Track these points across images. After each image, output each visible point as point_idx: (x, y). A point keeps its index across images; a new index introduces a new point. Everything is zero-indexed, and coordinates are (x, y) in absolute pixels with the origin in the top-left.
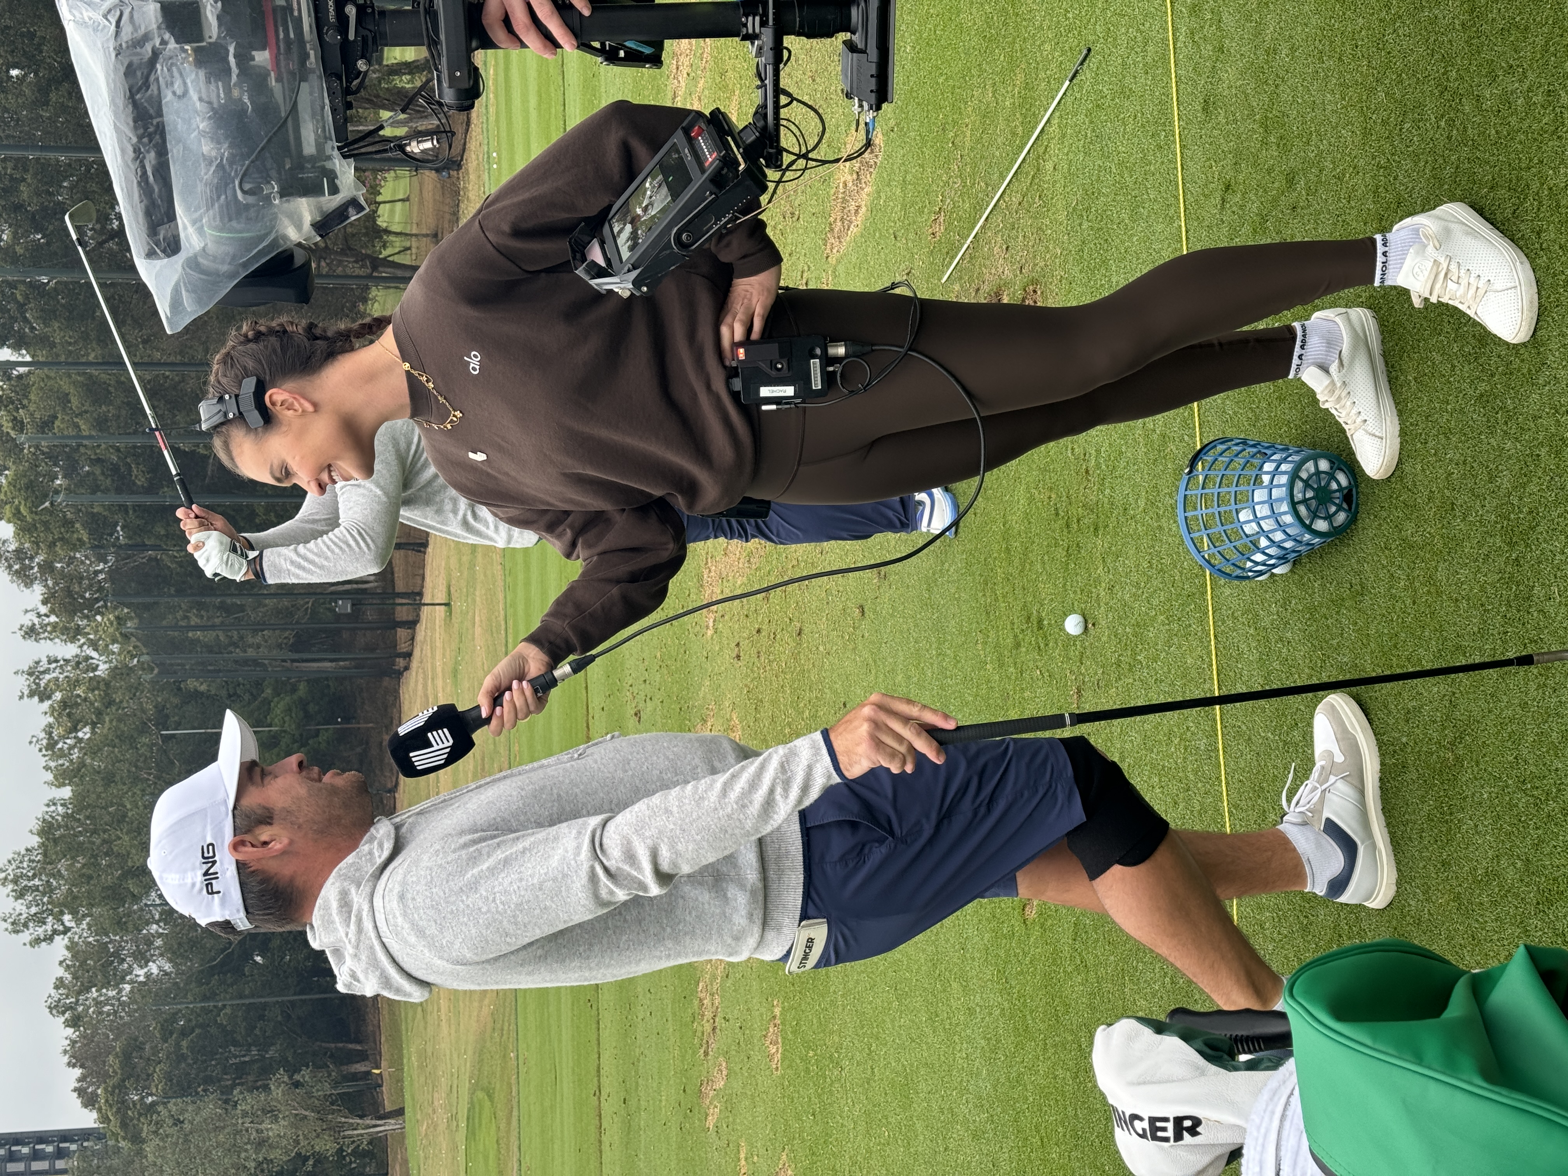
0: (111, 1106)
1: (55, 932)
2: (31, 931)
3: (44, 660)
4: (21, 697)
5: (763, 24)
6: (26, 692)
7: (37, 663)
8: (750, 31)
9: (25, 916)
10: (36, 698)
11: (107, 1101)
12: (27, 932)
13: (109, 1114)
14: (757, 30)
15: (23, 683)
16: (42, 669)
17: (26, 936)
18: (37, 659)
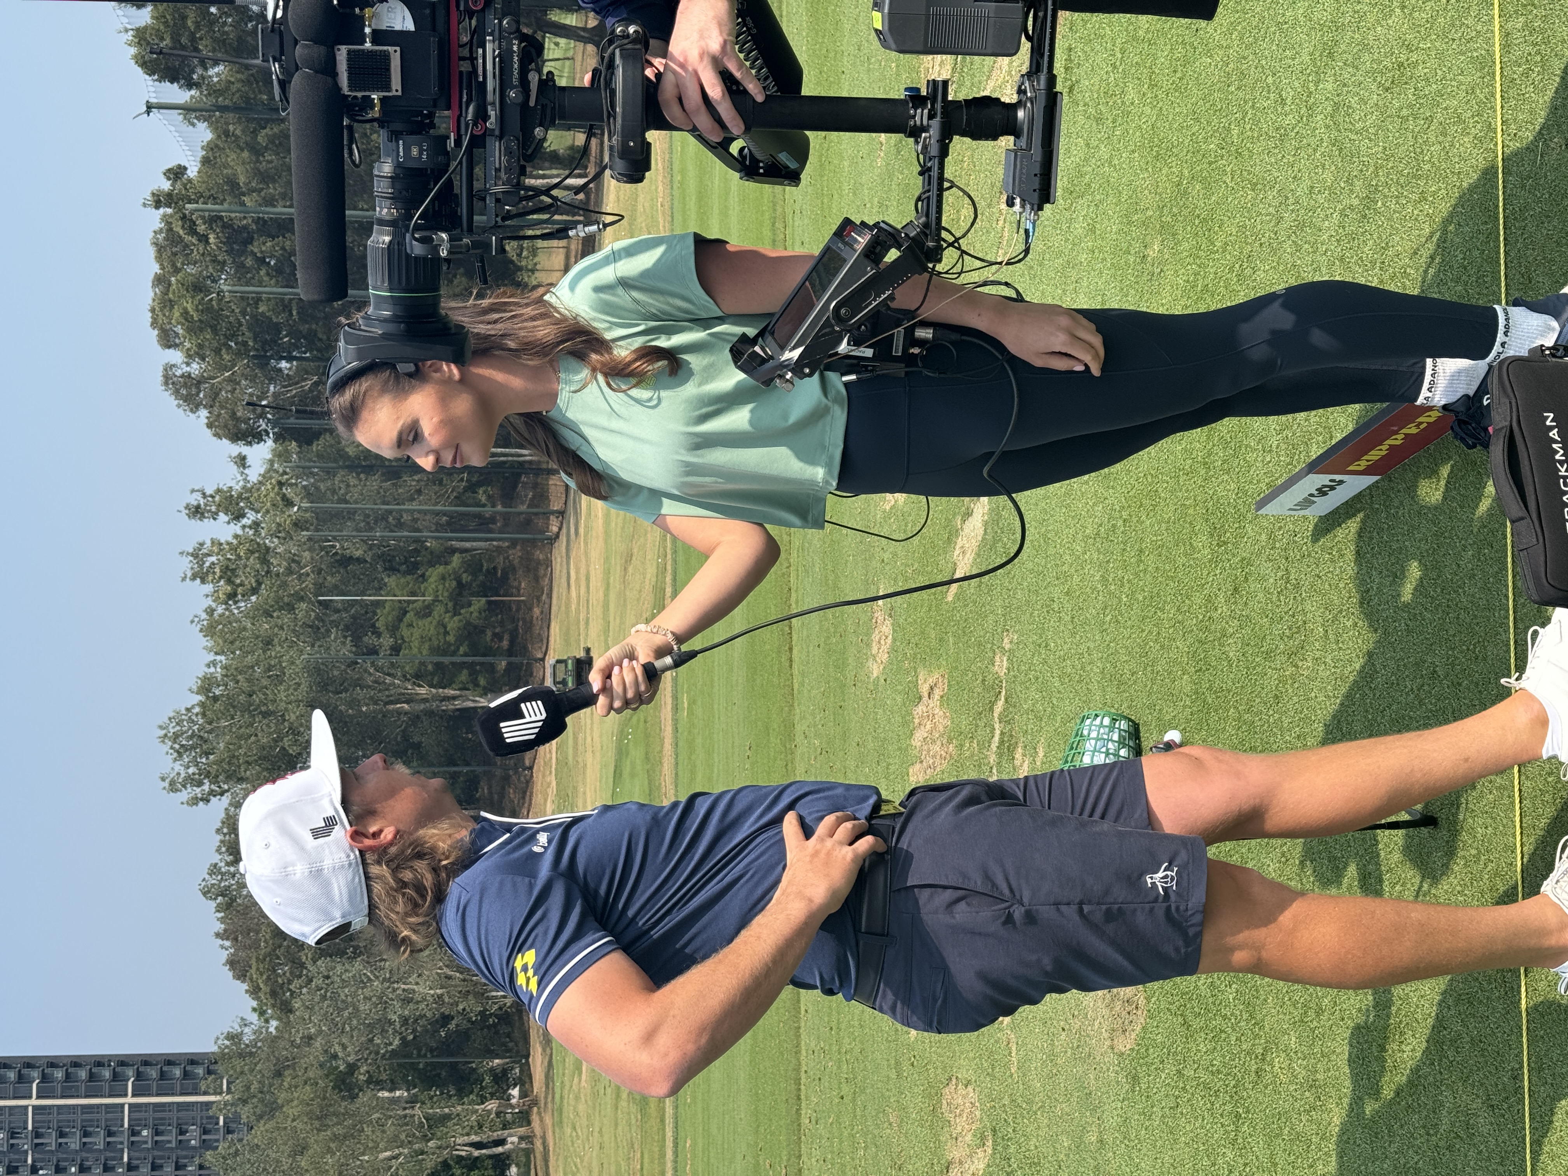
0: (261, 974)
1: (212, 793)
2: (189, 790)
3: (208, 543)
4: (184, 579)
5: (931, 117)
6: (189, 574)
7: (202, 544)
8: (918, 123)
9: (183, 775)
10: (198, 580)
11: (258, 969)
12: (184, 792)
13: (260, 981)
14: (925, 122)
15: (186, 565)
16: (206, 551)
17: (185, 795)
18: (201, 541)
